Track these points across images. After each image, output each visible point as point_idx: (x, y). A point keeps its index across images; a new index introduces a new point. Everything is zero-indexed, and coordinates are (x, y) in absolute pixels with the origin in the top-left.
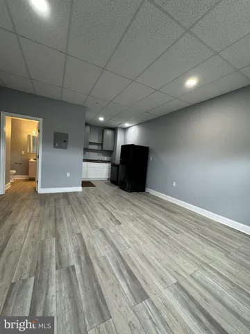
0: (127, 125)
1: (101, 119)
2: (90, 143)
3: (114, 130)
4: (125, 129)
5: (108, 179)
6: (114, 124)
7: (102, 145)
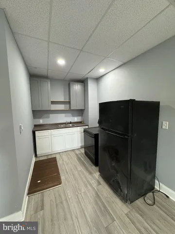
0: (102, 71)
1: (61, 62)
2: (53, 103)
3: (83, 82)
4: (98, 79)
5: (82, 147)
6: (82, 73)
7: (69, 103)
